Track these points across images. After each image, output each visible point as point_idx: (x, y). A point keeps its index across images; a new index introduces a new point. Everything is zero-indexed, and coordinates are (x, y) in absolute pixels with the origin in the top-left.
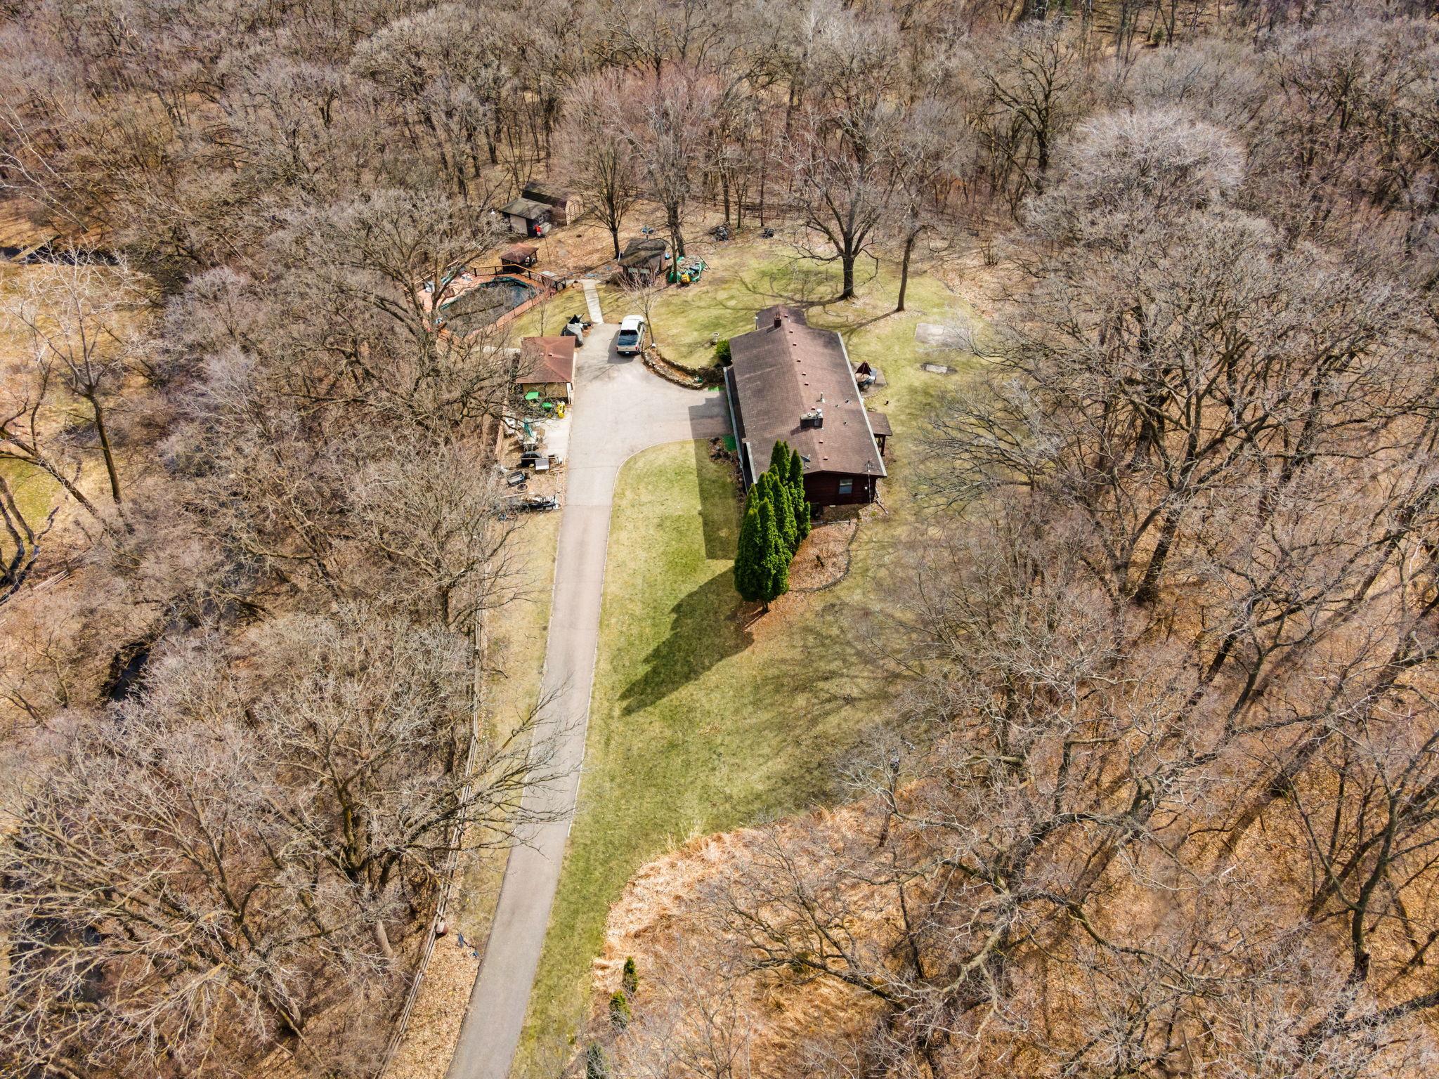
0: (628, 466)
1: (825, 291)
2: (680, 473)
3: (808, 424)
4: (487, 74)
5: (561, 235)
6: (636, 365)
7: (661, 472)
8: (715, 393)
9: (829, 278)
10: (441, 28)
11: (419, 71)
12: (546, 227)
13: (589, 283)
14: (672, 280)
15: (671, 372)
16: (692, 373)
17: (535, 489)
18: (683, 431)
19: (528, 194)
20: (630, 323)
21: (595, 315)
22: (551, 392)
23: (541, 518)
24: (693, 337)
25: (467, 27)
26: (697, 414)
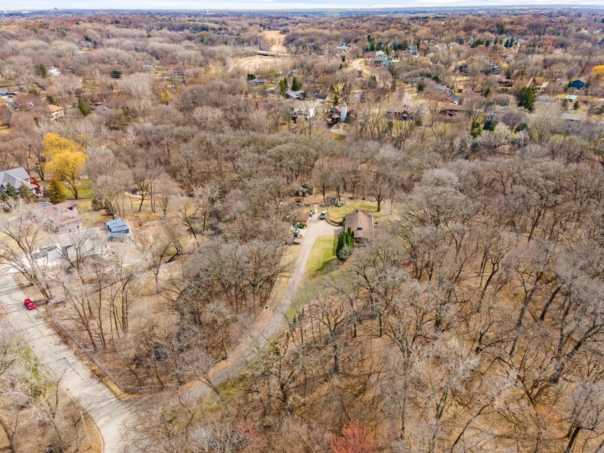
0: (318, 239)
1: (374, 210)
2: (330, 241)
3: (359, 229)
4: (298, 158)
5: (311, 196)
6: (324, 221)
7: (325, 240)
8: (341, 227)
9: (375, 208)
10: (289, 147)
11: (282, 156)
12: (307, 195)
13: (316, 206)
14: (336, 206)
15: (333, 223)
16: (337, 223)
17: (296, 240)
18: (333, 234)
19: (304, 187)
20: (324, 212)
21: (316, 211)
22: (303, 223)
23: (297, 246)
24: (339, 216)
25: (294, 148)
26: (336, 231)
